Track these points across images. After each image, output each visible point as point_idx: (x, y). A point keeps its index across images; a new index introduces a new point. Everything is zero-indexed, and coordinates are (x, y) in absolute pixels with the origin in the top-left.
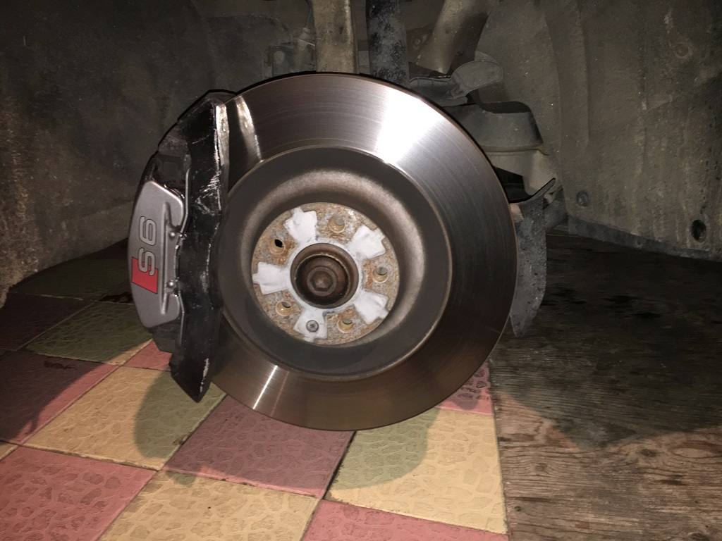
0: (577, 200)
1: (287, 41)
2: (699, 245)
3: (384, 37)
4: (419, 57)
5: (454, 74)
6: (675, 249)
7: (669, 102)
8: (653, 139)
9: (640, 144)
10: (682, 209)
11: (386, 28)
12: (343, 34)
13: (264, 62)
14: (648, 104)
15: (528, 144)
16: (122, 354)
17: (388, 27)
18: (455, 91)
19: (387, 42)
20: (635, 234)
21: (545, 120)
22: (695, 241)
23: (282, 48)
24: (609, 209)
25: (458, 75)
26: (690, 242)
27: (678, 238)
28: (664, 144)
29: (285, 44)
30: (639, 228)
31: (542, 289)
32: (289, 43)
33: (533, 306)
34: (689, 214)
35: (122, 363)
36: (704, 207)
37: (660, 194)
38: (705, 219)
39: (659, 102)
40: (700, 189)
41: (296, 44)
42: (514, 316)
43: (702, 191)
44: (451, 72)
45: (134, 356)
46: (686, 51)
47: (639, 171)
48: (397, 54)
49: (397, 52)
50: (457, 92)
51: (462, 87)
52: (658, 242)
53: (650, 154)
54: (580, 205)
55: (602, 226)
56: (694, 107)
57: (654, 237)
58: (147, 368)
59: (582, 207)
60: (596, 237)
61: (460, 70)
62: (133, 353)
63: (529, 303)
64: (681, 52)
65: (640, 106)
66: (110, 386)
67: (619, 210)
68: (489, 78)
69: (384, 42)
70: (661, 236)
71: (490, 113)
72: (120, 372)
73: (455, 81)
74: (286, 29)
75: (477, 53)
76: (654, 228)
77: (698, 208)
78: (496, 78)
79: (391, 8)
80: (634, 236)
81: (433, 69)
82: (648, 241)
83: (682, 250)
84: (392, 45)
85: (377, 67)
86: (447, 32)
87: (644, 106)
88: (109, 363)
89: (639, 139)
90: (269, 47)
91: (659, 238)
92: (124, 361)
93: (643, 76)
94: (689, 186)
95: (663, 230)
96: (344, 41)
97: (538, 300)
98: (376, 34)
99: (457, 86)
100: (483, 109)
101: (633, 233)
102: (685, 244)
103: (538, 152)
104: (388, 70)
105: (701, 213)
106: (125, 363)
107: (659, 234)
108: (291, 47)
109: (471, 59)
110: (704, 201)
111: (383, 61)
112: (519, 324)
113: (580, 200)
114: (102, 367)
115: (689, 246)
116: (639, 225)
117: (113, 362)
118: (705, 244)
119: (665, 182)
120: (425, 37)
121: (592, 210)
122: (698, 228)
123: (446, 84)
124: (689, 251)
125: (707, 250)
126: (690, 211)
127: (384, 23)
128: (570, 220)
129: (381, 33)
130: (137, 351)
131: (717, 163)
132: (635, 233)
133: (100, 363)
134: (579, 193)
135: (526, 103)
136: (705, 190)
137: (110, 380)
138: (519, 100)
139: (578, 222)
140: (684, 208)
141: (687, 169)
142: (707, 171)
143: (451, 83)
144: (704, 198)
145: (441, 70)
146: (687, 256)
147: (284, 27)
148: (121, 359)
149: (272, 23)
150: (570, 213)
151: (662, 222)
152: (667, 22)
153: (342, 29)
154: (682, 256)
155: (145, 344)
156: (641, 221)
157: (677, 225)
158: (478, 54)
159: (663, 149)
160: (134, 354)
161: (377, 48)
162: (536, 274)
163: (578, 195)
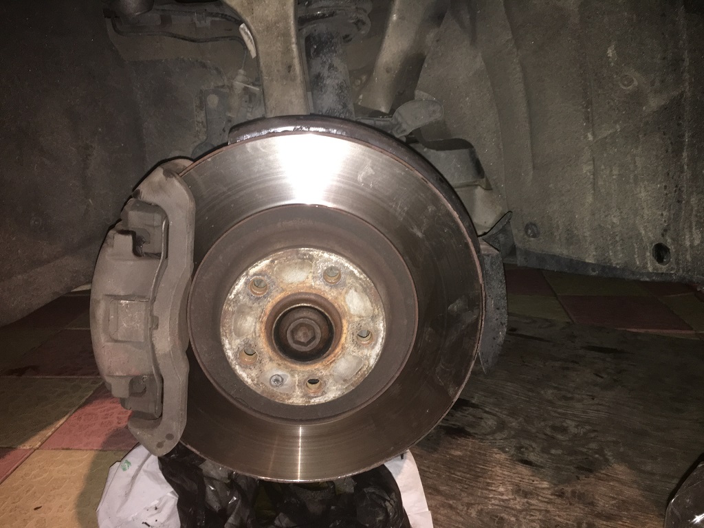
0: (526, 232)
1: (220, 84)
2: (663, 268)
3: (329, 77)
4: (361, 97)
5: (396, 114)
6: (633, 273)
7: (616, 132)
8: (603, 167)
9: (588, 174)
10: (640, 234)
11: (329, 68)
12: (292, 73)
13: (196, 106)
14: (594, 134)
15: (470, 179)
16: (34, 435)
17: (331, 67)
18: (397, 130)
19: (330, 82)
20: (590, 262)
21: (487, 156)
22: (657, 264)
23: (216, 91)
24: (560, 239)
25: (400, 114)
26: (651, 265)
27: (638, 263)
28: (615, 172)
29: (218, 87)
30: (594, 256)
31: (504, 323)
32: (223, 87)
33: (498, 342)
34: (649, 238)
35: (37, 446)
36: (665, 230)
37: (615, 220)
38: (668, 242)
39: (606, 132)
40: (660, 213)
41: (231, 87)
42: (482, 354)
43: (662, 215)
44: (392, 111)
45: (50, 436)
46: (631, 81)
47: (590, 199)
48: (342, 94)
49: (342, 91)
50: (399, 131)
51: (404, 126)
52: (615, 268)
53: (600, 183)
54: (529, 236)
55: (553, 256)
56: (645, 135)
57: (611, 264)
58: (68, 449)
59: (533, 239)
60: (547, 267)
61: (402, 109)
62: (48, 432)
63: (494, 339)
64: (626, 83)
65: (586, 137)
66: (26, 475)
67: (571, 239)
68: (430, 117)
69: (328, 82)
70: (619, 262)
71: (432, 151)
72: (36, 457)
73: (396, 120)
74: (219, 72)
75: (417, 92)
76: (611, 254)
77: (659, 231)
78: (438, 116)
79: (333, 48)
80: (589, 264)
81: (376, 108)
82: (604, 268)
83: (642, 274)
84: (338, 85)
85: (322, 107)
86: (388, 72)
87: (590, 137)
88: (21, 447)
89: (587, 169)
90: (201, 90)
91: (617, 264)
92: (40, 443)
93: (587, 107)
94: (646, 211)
95: (621, 255)
96: (293, 79)
97: (502, 334)
98: (319, 74)
99: (399, 124)
100: (426, 147)
101: (587, 261)
102: (646, 268)
103: (479, 187)
104: (334, 109)
105: (663, 235)
106: (40, 446)
107: (617, 259)
108: (226, 90)
109: (412, 98)
110: (666, 224)
111: (329, 101)
112: (487, 361)
113: (530, 231)
114: (13, 453)
115: (650, 270)
116: (594, 253)
117: (27, 446)
118: (670, 266)
119: (619, 209)
120: (364, 78)
121: (541, 241)
122: (660, 252)
123: (388, 123)
124: (649, 274)
125: (672, 272)
126: (650, 235)
127: (327, 63)
128: (518, 253)
129: (325, 73)
130: (53, 430)
131: (677, 186)
132: (590, 260)
133: (11, 448)
134: (527, 225)
135: (468, 139)
136: (665, 213)
137: (25, 468)
138: (461, 137)
139: (527, 253)
140: (643, 232)
141: (643, 194)
142: (667, 194)
143: (393, 121)
144: (665, 221)
145: (383, 110)
146: (648, 279)
147: (217, 69)
148: (35, 441)
149: (204, 66)
150: (518, 245)
151: (619, 248)
152: (610, 55)
153: (290, 68)
154: (641, 280)
155: (61, 422)
156: (596, 249)
157: (636, 250)
158: (419, 93)
159: (614, 177)
160: (50, 433)
161: (321, 87)
162: (498, 309)
163: (527, 228)
